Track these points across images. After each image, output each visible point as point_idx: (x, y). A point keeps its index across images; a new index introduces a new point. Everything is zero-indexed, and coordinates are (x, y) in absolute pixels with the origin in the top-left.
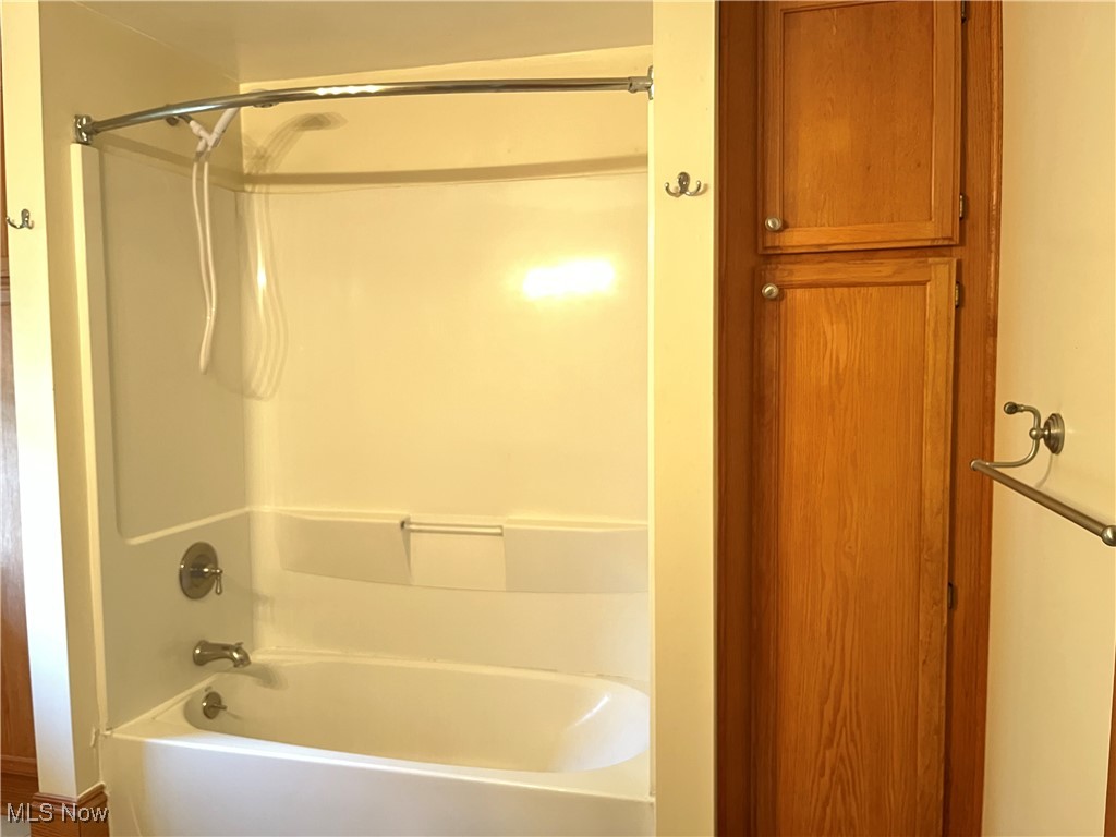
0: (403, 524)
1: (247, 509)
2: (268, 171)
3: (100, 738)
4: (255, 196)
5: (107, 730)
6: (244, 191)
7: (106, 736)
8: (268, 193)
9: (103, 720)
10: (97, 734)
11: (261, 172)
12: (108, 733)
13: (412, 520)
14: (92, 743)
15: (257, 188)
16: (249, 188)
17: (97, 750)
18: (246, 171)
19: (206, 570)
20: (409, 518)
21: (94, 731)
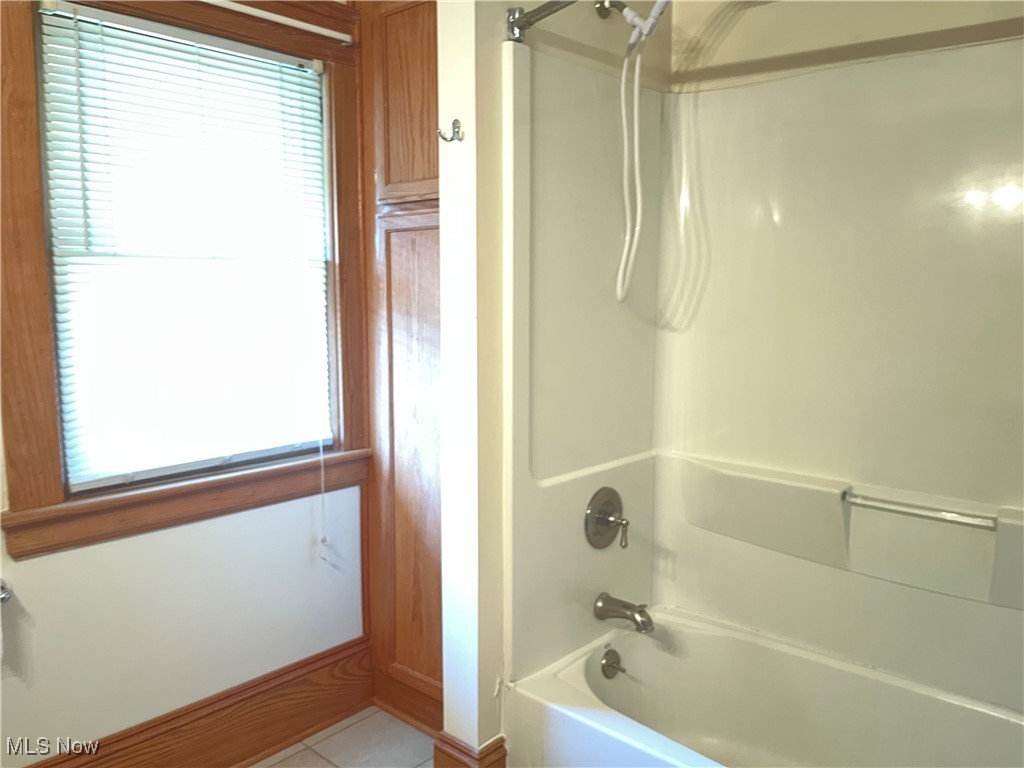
0: (844, 495)
1: (654, 452)
2: (700, 65)
3: (503, 688)
4: (683, 98)
5: (511, 681)
6: (670, 92)
7: (509, 688)
8: (697, 92)
9: (508, 672)
10: (501, 683)
11: (691, 68)
12: (512, 685)
13: (855, 492)
14: (495, 694)
15: (686, 88)
16: (676, 88)
17: (500, 701)
18: (674, 69)
19: (612, 519)
20: (851, 488)
21: (498, 680)
